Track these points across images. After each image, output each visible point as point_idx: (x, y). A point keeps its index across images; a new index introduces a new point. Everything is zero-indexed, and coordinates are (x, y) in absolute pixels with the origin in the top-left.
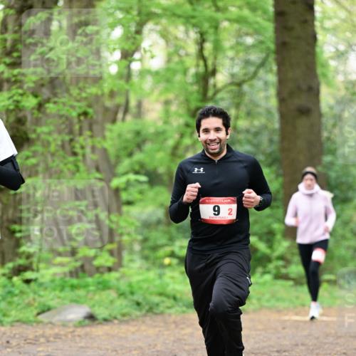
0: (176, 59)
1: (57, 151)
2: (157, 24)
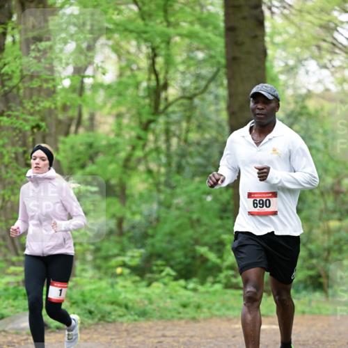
0: (128, 73)
1: (11, 162)
2: (109, 39)
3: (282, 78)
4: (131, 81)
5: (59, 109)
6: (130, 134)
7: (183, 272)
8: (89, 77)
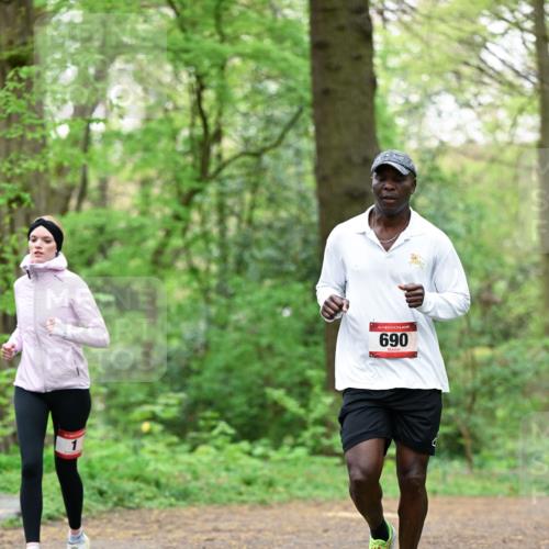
0: (160, 114)
3: (401, 122)
4: (164, 128)
5: (52, 171)
6: (162, 212)
7: (246, 429)
8: (98, 121)
